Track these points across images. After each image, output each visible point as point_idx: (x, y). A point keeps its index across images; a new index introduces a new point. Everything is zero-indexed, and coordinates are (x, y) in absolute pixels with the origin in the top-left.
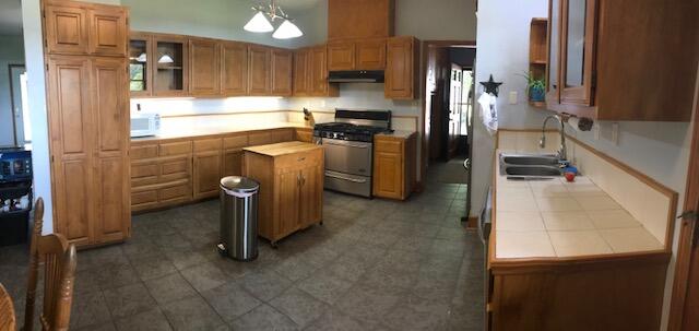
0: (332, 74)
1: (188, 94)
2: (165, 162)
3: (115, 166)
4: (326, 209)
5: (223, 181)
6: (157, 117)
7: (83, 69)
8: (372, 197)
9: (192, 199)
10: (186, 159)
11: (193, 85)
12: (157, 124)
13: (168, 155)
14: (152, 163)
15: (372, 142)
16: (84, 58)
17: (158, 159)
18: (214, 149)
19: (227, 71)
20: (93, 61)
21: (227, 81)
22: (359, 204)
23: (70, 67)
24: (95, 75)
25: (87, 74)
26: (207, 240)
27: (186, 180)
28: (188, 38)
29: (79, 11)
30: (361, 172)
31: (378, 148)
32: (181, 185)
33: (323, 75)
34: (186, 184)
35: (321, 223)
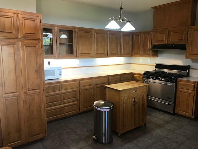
0: (154, 47)
1: (76, 57)
2: (64, 93)
3: (37, 97)
4: (148, 118)
5: (95, 103)
6: (60, 69)
7: (16, 46)
8: (174, 114)
9: (79, 112)
10: (75, 91)
11: (79, 52)
12: (60, 72)
13: (66, 89)
14: (58, 94)
15: (176, 82)
16: (16, 40)
17: (61, 92)
18: (90, 85)
19: (97, 44)
20: (22, 42)
21: (97, 50)
22: (167, 117)
23: (8, 45)
24: (23, 50)
25: (18, 49)
26: (87, 134)
27: (76, 102)
28: (76, 28)
29: (12, 15)
30: (168, 99)
31: (179, 86)
32: (73, 105)
33: (149, 46)
34: (76, 104)
35: (145, 125)
